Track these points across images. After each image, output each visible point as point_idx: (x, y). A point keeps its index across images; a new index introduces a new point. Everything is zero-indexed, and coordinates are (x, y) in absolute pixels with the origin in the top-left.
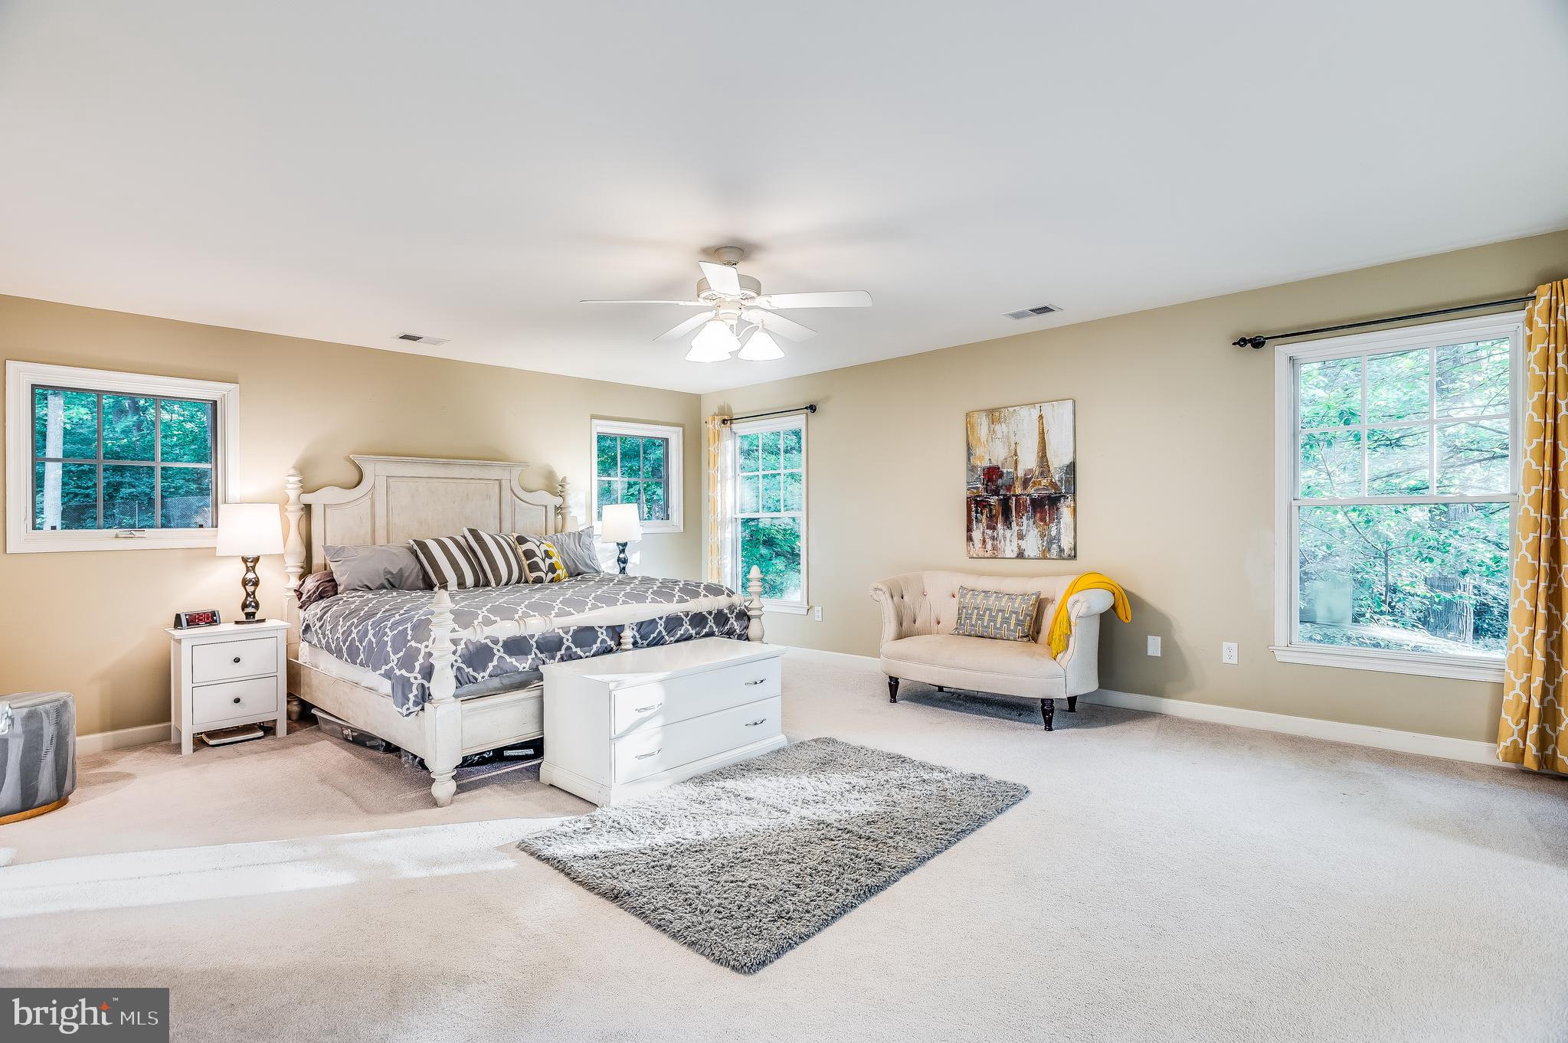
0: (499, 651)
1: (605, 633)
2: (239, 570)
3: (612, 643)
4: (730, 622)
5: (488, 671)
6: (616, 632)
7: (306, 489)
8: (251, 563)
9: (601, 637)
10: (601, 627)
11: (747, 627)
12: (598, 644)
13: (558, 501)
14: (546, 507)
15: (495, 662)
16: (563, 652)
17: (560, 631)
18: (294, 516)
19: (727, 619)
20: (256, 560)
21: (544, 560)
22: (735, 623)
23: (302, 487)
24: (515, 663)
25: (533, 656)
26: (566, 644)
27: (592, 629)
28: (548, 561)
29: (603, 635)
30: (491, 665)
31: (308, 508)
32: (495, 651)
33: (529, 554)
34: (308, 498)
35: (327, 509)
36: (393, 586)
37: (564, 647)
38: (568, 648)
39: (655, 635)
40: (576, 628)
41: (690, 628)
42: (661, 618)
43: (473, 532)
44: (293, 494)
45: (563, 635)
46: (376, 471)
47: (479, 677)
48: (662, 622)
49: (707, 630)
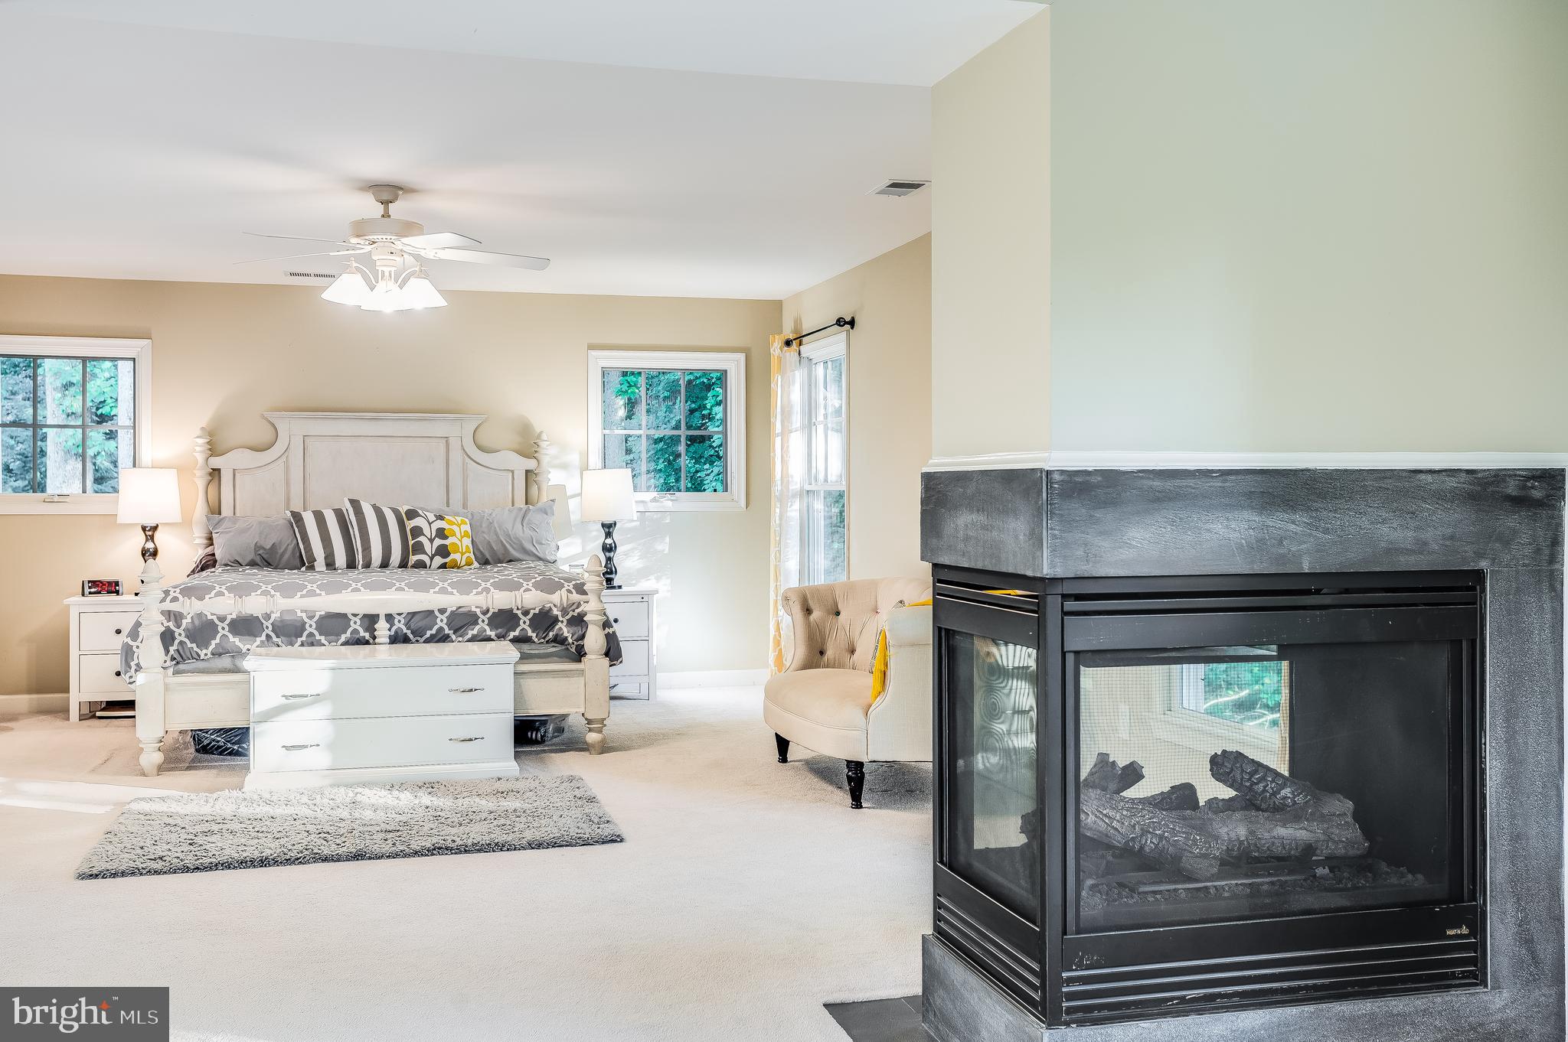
0: (223, 629)
1: (359, 622)
2: (139, 540)
3: (367, 636)
4: (557, 627)
5: (211, 648)
6: (370, 620)
7: (213, 450)
8: (150, 531)
9: (353, 626)
10: (355, 615)
11: (583, 637)
12: (348, 634)
13: (531, 464)
14: (513, 472)
15: (217, 640)
16: (304, 638)
17: (304, 615)
18: (200, 481)
19: (556, 620)
20: (155, 528)
21: (431, 541)
22: (565, 630)
23: (210, 450)
24: (238, 643)
25: (263, 637)
26: (309, 630)
27: (345, 616)
28: (438, 542)
29: (356, 625)
30: (213, 642)
31: (216, 473)
32: (220, 628)
33: (417, 531)
34: (215, 462)
35: (237, 475)
36: (269, 564)
37: (305, 634)
38: (311, 635)
39: (434, 631)
40: (323, 613)
41: (487, 628)
42: (442, 611)
43: (355, 504)
44: (200, 458)
45: (306, 620)
46: (292, 429)
47: (202, 654)
48: (444, 617)
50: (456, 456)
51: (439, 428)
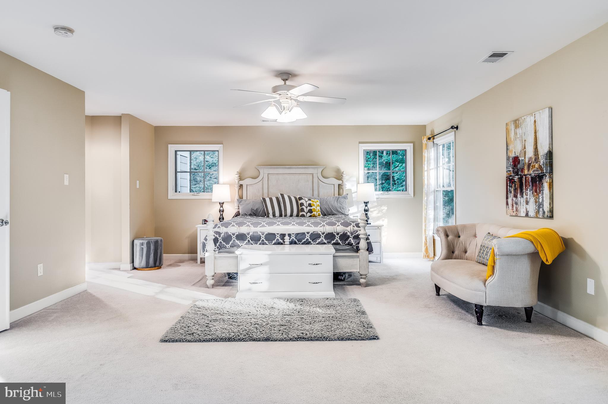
0: (234, 238)
1: (279, 236)
2: (218, 207)
3: (282, 241)
4: (349, 239)
5: (230, 244)
6: (283, 236)
7: (241, 179)
8: (222, 204)
9: (277, 238)
10: (278, 234)
11: (359, 243)
12: (275, 241)
13: (340, 182)
14: (334, 185)
15: (232, 242)
16: (260, 242)
17: (261, 233)
18: (236, 188)
19: (349, 237)
20: (223, 203)
21: (307, 207)
22: (352, 240)
23: (240, 178)
24: (238, 243)
25: (247, 241)
26: (262, 239)
27: (274, 234)
28: (309, 208)
29: (278, 237)
30: (231, 242)
31: (241, 186)
32: (233, 238)
33: (302, 204)
34: (241, 182)
35: (248, 186)
36: (255, 215)
37: (261, 240)
38: (263, 240)
39: (305, 240)
40: (267, 233)
41: (324, 239)
42: (308, 233)
43: (282, 195)
44: (237, 181)
45: (261, 235)
46: (264, 172)
47: (227, 246)
48: (309, 235)
49: (334, 241)
50: (316, 180)
51: (310, 171)
